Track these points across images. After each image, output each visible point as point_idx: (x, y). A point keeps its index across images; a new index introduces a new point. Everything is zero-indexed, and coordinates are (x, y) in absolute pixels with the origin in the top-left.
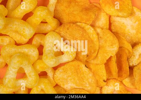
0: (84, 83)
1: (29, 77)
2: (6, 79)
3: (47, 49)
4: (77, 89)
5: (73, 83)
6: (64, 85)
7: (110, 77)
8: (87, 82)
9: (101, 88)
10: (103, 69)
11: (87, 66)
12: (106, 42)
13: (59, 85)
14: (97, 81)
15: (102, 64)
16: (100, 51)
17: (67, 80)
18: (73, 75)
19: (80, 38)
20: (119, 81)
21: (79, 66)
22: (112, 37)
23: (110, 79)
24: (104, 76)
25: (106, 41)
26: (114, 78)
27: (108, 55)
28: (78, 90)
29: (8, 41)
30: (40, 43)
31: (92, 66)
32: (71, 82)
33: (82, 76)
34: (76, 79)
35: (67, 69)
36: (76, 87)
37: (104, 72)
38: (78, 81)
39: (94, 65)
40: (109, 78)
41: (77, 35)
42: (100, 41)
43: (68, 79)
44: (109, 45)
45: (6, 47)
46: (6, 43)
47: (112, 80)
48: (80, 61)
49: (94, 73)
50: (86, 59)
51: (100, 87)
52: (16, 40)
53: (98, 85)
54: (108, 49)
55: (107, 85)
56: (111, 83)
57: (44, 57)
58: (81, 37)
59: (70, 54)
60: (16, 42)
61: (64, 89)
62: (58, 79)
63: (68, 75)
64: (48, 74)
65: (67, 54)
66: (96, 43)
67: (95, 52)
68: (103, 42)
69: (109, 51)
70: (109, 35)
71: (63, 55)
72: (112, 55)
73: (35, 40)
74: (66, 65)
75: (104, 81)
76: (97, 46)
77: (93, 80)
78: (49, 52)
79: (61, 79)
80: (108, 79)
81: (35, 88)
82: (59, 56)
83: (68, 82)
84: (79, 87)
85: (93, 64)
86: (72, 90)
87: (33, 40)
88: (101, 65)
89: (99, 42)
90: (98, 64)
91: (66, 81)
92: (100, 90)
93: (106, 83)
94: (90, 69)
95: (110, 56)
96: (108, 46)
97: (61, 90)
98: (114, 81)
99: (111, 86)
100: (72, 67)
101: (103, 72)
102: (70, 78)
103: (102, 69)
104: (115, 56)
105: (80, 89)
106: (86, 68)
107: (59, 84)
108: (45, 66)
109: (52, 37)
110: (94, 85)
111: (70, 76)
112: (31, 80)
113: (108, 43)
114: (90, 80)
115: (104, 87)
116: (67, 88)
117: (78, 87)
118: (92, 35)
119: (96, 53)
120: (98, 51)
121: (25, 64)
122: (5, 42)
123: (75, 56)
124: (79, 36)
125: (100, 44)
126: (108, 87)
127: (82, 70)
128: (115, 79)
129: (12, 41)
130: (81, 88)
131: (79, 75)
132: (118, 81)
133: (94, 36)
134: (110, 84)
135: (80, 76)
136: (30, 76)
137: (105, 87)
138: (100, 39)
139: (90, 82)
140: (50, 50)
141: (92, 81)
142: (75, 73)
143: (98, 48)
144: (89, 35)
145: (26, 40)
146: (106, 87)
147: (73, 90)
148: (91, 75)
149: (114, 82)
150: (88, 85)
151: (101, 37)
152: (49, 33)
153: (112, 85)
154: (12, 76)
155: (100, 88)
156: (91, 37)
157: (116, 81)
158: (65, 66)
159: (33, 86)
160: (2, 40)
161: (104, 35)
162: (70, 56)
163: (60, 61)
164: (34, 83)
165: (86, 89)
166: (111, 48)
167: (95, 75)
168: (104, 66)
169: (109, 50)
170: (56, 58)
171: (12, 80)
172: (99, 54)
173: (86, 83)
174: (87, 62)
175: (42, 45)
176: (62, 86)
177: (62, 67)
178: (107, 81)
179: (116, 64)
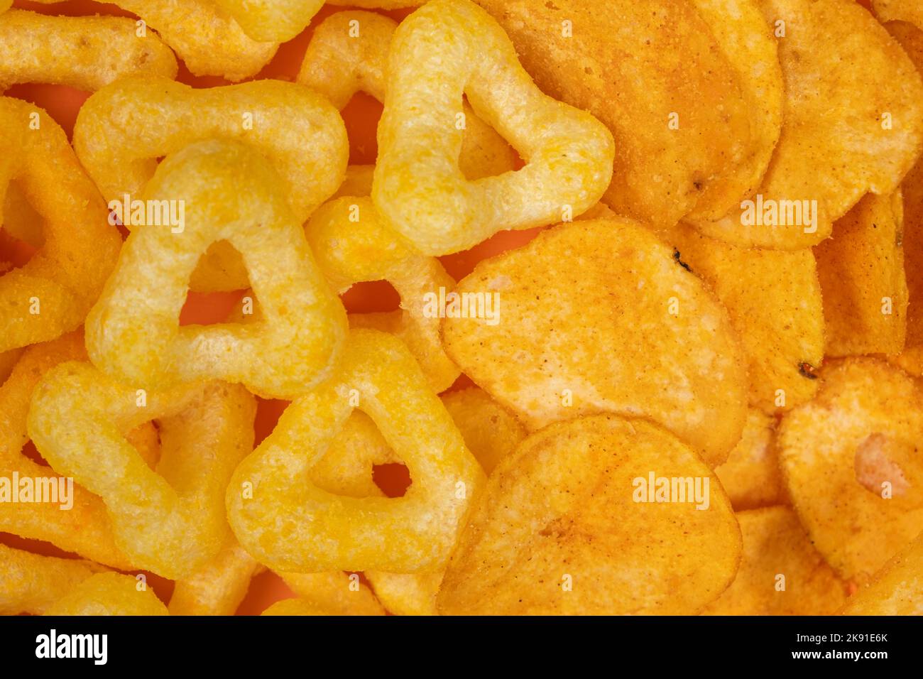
0: (657, 378)
1: (271, 318)
2: (104, 317)
3: (410, 124)
4: (609, 415)
5: (583, 374)
6: (512, 384)
7: (844, 340)
8: (680, 373)
9: (779, 417)
10: (801, 282)
11: (685, 257)
12: (832, 94)
13: (476, 387)
14: (753, 366)
15: (801, 247)
16: (788, 153)
17: (537, 349)
18: (584, 319)
19: (652, 55)
20: (910, 375)
21: (628, 253)
22: (878, 56)
23: (844, 358)
24: (803, 334)
25: (835, 83)
26: (869, 356)
27: (848, 186)
28: (615, 423)
29: (127, 57)
30: (359, 77)
31: (719, 262)
32: (566, 370)
33: (647, 326)
34: (607, 343)
35: (544, 272)
36: (600, 404)
37: (810, 303)
38: (615, 364)
39: (736, 252)
40: (840, 350)
41: (626, 31)
42: (791, 79)
43: (547, 347)
44: (853, 112)
45: (116, 98)
46: (113, 67)
47: (854, 368)
48: (642, 217)
49: (730, 308)
50: (683, 205)
51: (770, 410)
52: (184, 49)
53: (755, 399)
54: (845, 141)
55: (818, 399)
56: (849, 385)
57: (384, 176)
58: (658, 48)
59: (575, 166)
60: (181, 62)
61: (512, 413)
62: (473, 338)
63: (550, 315)
64: (403, 306)
65: (552, 167)
66: (760, 94)
67: (751, 156)
68: (813, 92)
69: (855, 153)
70: (856, 41)
71: (522, 174)
72: (873, 190)
73: (324, 56)
74: (536, 244)
75: (804, 369)
76: (770, 117)
77: (726, 362)
78: (425, 143)
79: (495, 344)
80: (830, 360)
81: (311, 397)
82: (492, 179)
83: (549, 367)
84: (623, 407)
85: (728, 245)
86: (572, 420)
87: (310, 53)
88: (789, 259)
89: (786, 90)
90: (771, 248)
91: (529, 357)
92: (766, 434)
93: (814, 384)
94: (709, 282)
95: (856, 194)
96: (850, 120)
97: (495, 420)
98: (874, 376)
99: (849, 410)
100: (581, 261)
101: (804, 305)
102: (558, 338)
103: (795, 286)
104: (892, 197)
105: (628, 418)
106: (680, 269)
107: (478, 377)
108: (392, 246)
109: (451, 37)
110: (732, 395)
111: (562, 325)
112: (287, 341)
113: (847, 102)
114: (703, 358)
115: (796, 412)
116: (534, 405)
117: (612, 405)
118: (734, 37)
119: (762, 166)
120: (776, 154)
121: (251, 222)
122: (108, 60)
123: (608, 180)
124: (643, 40)
125: (793, 101)
126: (822, 411)
127: (649, 282)
128: (880, 358)
129: (157, 52)
130: (637, 409)
131: (627, 321)
132: (898, 376)
133: (751, 44)
134: (844, 396)
135: (631, 326)
136: (282, 311)
137: (807, 410)
138: (790, 65)
139: (703, 371)
140: (429, 133)
141: (713, 366)
142: (597, 301)
143: (775, 135)
144: (717, 34)
145: (260, 50)
146: (811, 413)
147: (577, 425)
148: (709, 323)
149: (869, 381)
150: (684, 397)
151: (796, 56)
152: (423, 9)
153: (855, 404)
154: (148, 302)
155: (767, 421)
156: (730, 46)
157: (884, 375)
158: (533, 250)
159: (299, 384)
160: (83, 42)
161: (819, 37)
162: (569, 179)
163: (498, 213)
164: (305, 367)
165: (669, 424)
166: (869, 137)
167: (739, 325)
168: (811, 261)
169: (858, 147)
170: (471, 187)
171: (154, 330)
172: (778, 174)
173: (677, 379)
174: (686, 226)
175: (371, 90)
176: (500, 391)
177: (512, 260)
178: (819, 370)
179: (901, 251)
